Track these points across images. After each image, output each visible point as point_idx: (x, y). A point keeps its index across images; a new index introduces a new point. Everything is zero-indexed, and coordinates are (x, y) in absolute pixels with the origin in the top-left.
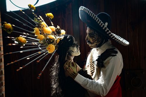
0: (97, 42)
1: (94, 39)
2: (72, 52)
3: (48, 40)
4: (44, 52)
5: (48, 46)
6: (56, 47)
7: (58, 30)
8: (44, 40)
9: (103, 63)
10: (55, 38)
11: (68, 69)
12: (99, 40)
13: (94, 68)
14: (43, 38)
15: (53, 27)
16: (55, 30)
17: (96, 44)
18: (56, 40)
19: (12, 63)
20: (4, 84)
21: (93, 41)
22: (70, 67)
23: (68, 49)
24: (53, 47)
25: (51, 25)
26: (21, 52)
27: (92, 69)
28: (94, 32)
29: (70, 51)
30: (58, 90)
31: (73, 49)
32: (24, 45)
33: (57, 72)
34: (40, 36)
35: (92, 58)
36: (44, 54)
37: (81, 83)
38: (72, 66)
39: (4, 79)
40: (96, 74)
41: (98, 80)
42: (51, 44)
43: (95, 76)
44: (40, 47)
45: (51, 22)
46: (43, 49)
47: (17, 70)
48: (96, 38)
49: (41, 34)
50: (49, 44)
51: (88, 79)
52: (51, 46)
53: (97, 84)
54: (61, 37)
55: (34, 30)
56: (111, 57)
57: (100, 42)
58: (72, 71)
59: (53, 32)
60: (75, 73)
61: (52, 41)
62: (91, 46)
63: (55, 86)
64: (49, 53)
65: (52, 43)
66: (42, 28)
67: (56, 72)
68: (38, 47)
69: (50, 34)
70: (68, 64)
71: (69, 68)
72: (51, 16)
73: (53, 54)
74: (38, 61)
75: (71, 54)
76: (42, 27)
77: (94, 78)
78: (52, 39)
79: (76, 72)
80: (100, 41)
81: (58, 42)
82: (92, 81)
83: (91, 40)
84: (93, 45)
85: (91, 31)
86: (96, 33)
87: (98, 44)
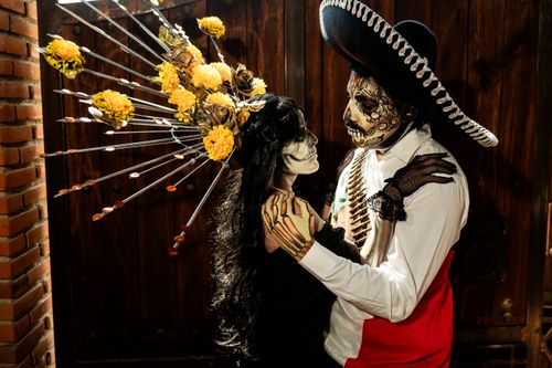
0: (385, 129)
1: (375, 116)
2: (291, 160)
3: (210, 109)
4: (193, 156)
5: (210, 131)
7: (241, 78)
8: (193, 108)
11: (278, 225)
12: (394, 122)
13: (366, 218)
14: (192, 102)
16: (234, 76)
17: (381, 137)
18: (236, 111)
19: (77, 188)
20: (47, 252)
21: (372, 125)
22: (286, 219)
26: (110, 149)
27: (360, 224)
28: (376, 93)
29: (286, 155)
30: (238, 292)
31: (297, 150)
32: (125, 123)
33: (237, 227)
35: (358, 183)
36: (193, 160)
38: (294, 214)
39: (46, 233)
40: (375, 245)
41: (382, 266)
42: (221, 127)
44: (176, 134)
46: (189, 144)
47: (96, 218)
48: (384, 114)
51: (349, 261)
52: (220, 135)
54: (254, 104)
55: (159, 70)
57: (394, 130)
58: (294, 231)
59: (226, 83)
61: (222, 114)
62: (362, 142)
63: (226, 279)
64: (212, 157)
65: (223, 122)
66: (189, 65)
67: (234, 230)
68: (170, 135)
69: (215, 89)
70: (279, 204)
71: (284, 221)
72: (216, 28)
73: (224, 165)
74: (172, 188)
75: (289, 166)
76: (188, 61)
77: (369, 256)
79: (307, 237)
80: (394, 126)
81: (243, 122)
83: (363, 120)
84: (369, 138)
85: (369, 89)
86: (384, 94)
87: (387, 134)
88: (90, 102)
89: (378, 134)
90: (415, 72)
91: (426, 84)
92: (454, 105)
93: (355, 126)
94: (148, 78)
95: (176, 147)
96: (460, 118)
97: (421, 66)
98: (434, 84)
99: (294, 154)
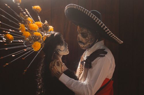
0: (90, 42)
1: (87, 38)
2: (59, 51)
3: (34, 37)
4: (30, 50)
5: (34, 43)
6: (42, 45)
8: (29, 37)
9: (90, 64)
10: (41, 35)
12: (93, 40)
14: (29, 35)
15: (40, 23)
17: (89, 45)
18: (42, 37)
21: (86, 41)
23: (56, 47)
24: (38, 44)
25: (38, 21)
28: (87, 31)
29: (57, 49)
31: (61, 48)
32: (11, 42)
34: (26, 33)
37: (65, 83)
38: (57, 65)
40: (83, 76)
42: (37, 42)
43: (82, 77)
44: (25, 44)
45: (39, 17)
46: (29, 47)
47: (4, 66)
48: (90, 37)
49: (26, 30)
50: (35, 41)
51: (73, 79)
52: (37, 44)
53: (82, 85)
54: (48, 35)
55: (20, 26)
56: (99, 58)
57: (93, 42)
58: (57, 70)
59: (40, 28)
60: (59, 73)
61: (37, 38)
62: (84, 47)
64: (34, 50)
65: (38, 40)
66: (28, 24)
68: (23, 44)
69: (36, 30)
71: (54, 67)
72: (38, 9)
73: (39, 52)
74: (23, 59)
75: (58, 53)
78: (38, 37)
79: (61, 72)
81: (44, 40)
82: (78, 82)
83: (84, 40)
84: (86, 45)
85: (85, 30)
86: (89, 32)
87: (91, 44)
88: (3, 37)
89: (88, 44)
90: (99, 24)
91: (102, 27)
92: (110, 32)
93: (81, 42)
94: (17, 29)
95: (25, 48)
96: (112, 35)
97: (100, 22)
98: (104, 27)
99: (60, 49)
